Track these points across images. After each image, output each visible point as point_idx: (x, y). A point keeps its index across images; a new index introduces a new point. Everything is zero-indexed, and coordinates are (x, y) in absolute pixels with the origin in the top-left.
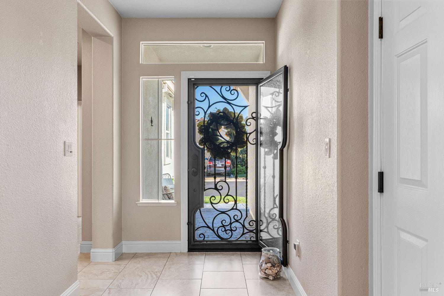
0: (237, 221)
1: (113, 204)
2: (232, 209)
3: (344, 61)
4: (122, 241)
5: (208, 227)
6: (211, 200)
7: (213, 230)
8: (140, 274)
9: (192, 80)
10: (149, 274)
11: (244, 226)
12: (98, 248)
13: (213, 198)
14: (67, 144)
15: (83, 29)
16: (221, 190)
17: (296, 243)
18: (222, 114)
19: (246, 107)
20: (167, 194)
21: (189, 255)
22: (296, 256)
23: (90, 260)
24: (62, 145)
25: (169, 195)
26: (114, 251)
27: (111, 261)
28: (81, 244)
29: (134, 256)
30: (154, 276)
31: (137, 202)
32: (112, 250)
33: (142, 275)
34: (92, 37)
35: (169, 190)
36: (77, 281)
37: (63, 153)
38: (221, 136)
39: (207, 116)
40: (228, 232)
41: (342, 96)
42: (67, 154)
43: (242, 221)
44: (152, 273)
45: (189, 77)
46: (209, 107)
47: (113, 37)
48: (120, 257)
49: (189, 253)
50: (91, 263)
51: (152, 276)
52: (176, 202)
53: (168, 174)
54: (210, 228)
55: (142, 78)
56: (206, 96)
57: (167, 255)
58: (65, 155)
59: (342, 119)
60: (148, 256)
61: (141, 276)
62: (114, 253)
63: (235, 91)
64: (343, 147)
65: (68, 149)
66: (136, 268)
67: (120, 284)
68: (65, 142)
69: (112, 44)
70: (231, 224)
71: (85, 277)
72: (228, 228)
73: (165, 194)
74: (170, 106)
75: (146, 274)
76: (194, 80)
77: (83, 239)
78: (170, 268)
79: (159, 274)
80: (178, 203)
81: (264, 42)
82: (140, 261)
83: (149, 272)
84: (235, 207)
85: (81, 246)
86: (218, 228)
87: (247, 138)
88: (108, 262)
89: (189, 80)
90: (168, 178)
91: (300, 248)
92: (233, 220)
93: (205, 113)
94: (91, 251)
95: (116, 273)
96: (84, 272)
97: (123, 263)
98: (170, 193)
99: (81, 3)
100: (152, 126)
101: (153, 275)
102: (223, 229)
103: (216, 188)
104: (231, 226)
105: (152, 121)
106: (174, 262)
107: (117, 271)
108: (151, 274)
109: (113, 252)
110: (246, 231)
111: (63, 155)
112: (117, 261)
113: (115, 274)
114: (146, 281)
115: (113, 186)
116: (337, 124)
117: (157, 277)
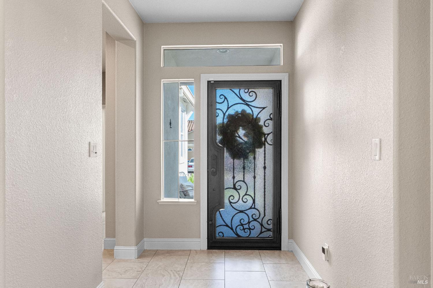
0: (255, 220)
1: (135, 204)
2: (251, 208)
3: (402, 51)
4: (144, 238)
5: (227, 226)
6: (230, 199)
7: (232, 229)
8: (163, 273)
9: (211, 82)
10: (171, 273)
11: (262, 225)
12: (122, 246)
13: (232, 198)
14: (92, 144)
15: (107, 33)
16: (239, 189)
17: (324, 247)
18: (240, 115)
19: (264, 108)
20: (183, 191)
21: (208, 253)
22: (325, 260)
23: (114, 257)
24: (87, 146)
25: (185, 193)
26: (137, 248)
27: (134, 258)
28: (105, 241)
29: (156, 253)
30: (177, 276)
31: (158, 201)
32: (135, 248)
33: (165, 274)
34: (116, 41)
35: (185, 188)
36: (102, 283)
37: (87, 154)
38: (239, 137)
39: (225, 117)
40: (246, 230)
41: (400, 90)
42: (92, 155)
43: (260, 220)
44: (175, 272)
45: (209, 79)
46: (228, 108)
47: (136, 41)
48: (142, 254)
49: (209, 250)
50: (115, 261)
51: (175, 276)
52: (196, 201)
53: (183, 172)
54: (229, 227)
55: (163, 81)
56: (225, 98)
57: (188, 253)
58: (90, 156)
59: (399, 117)
60: (169, 253)
61: (164, 276)
62: (137, 250)
63: (253, 93)
64: (400, 149)
65: (93, 150)
66: (158, 266)
67: (143, 285)
68: (89, 143)
69: (135, 47)
70: (249, 222)
71: (109, 275)
72: (246, 226)
73: (181, 191)
74: (184, 110)
75: (168, 273)
76: (213, 82)
77: (107, 236)
78: (191, 267)
79: (181, 274)
80: (198, 202)
81: (282, 45)
82: (161, 259)
83: (172, 271)
84: (253, 207)
85: (104, 242)
86: (237, 227)
87: (266, 139)
88: (131, 260)
89: (209, 82)
90: (183, 176)
91: (329, 252)
92: (251, 219)
93: (224, 114)
94: (115, 248)
95: (139, 271)
96: (108, 271)
97: (146, 260)
98: (186, 191)
99: (105, 4)
100: (171, 127)
101: (176, 274)
102: (242, 228)
103: (235, 188)
104: (249, 225)
105: (170, 123)
106: (195, 260)
107: (140, 270)
108: (173, 273)
109: (135, 250)
110: (264, 230)
111: (88, 157)
112: (140, 258)
113: (139, 273)
114: (169, 281)
115: (135, 185)
116: (394, 122)
117: (180, 277)
